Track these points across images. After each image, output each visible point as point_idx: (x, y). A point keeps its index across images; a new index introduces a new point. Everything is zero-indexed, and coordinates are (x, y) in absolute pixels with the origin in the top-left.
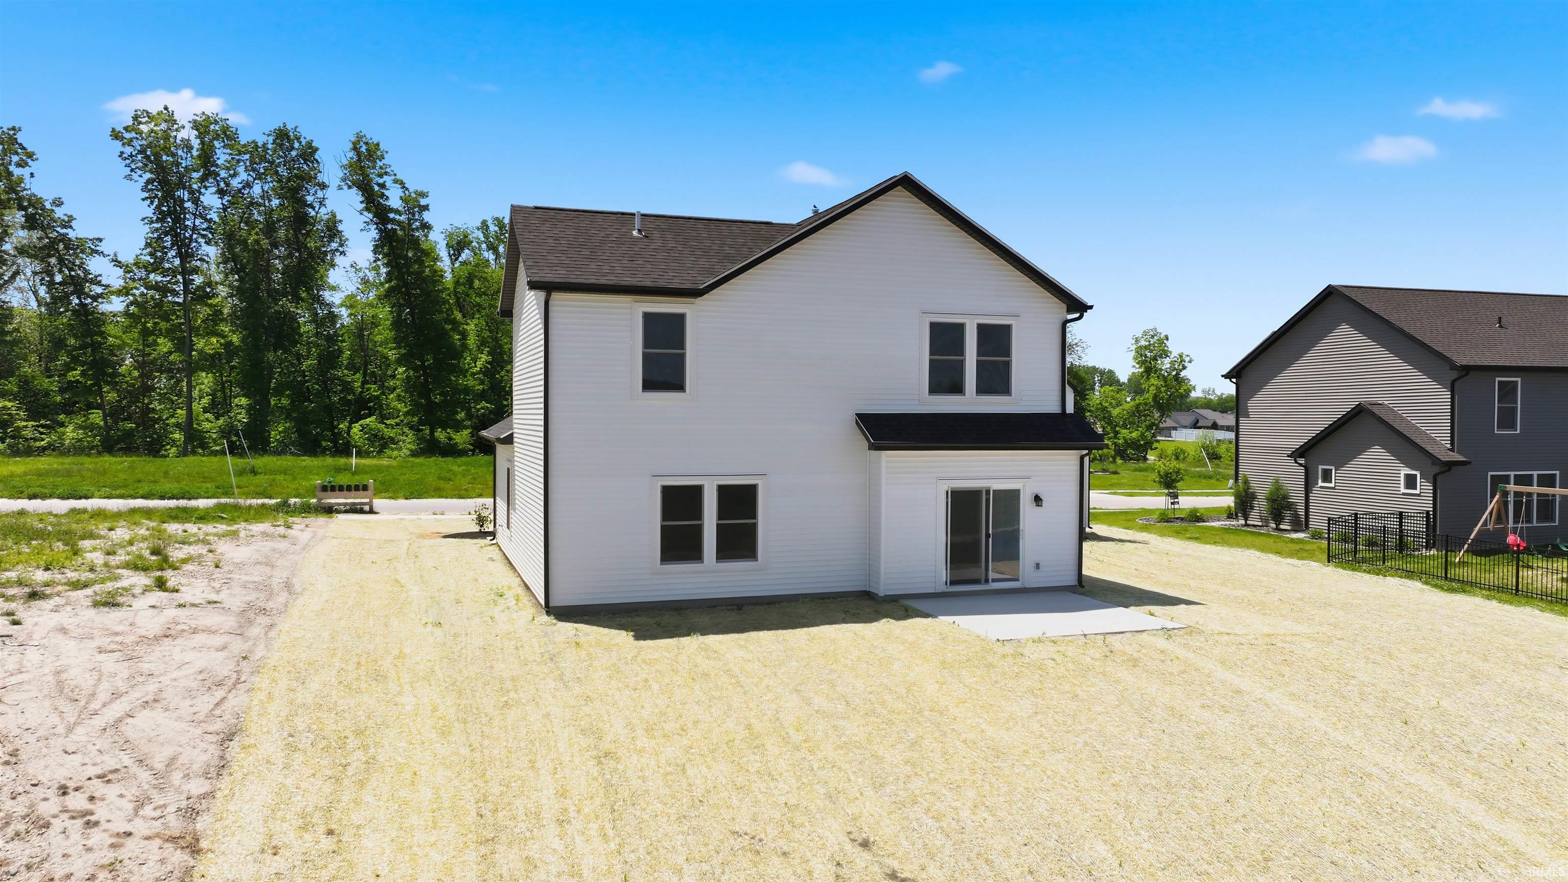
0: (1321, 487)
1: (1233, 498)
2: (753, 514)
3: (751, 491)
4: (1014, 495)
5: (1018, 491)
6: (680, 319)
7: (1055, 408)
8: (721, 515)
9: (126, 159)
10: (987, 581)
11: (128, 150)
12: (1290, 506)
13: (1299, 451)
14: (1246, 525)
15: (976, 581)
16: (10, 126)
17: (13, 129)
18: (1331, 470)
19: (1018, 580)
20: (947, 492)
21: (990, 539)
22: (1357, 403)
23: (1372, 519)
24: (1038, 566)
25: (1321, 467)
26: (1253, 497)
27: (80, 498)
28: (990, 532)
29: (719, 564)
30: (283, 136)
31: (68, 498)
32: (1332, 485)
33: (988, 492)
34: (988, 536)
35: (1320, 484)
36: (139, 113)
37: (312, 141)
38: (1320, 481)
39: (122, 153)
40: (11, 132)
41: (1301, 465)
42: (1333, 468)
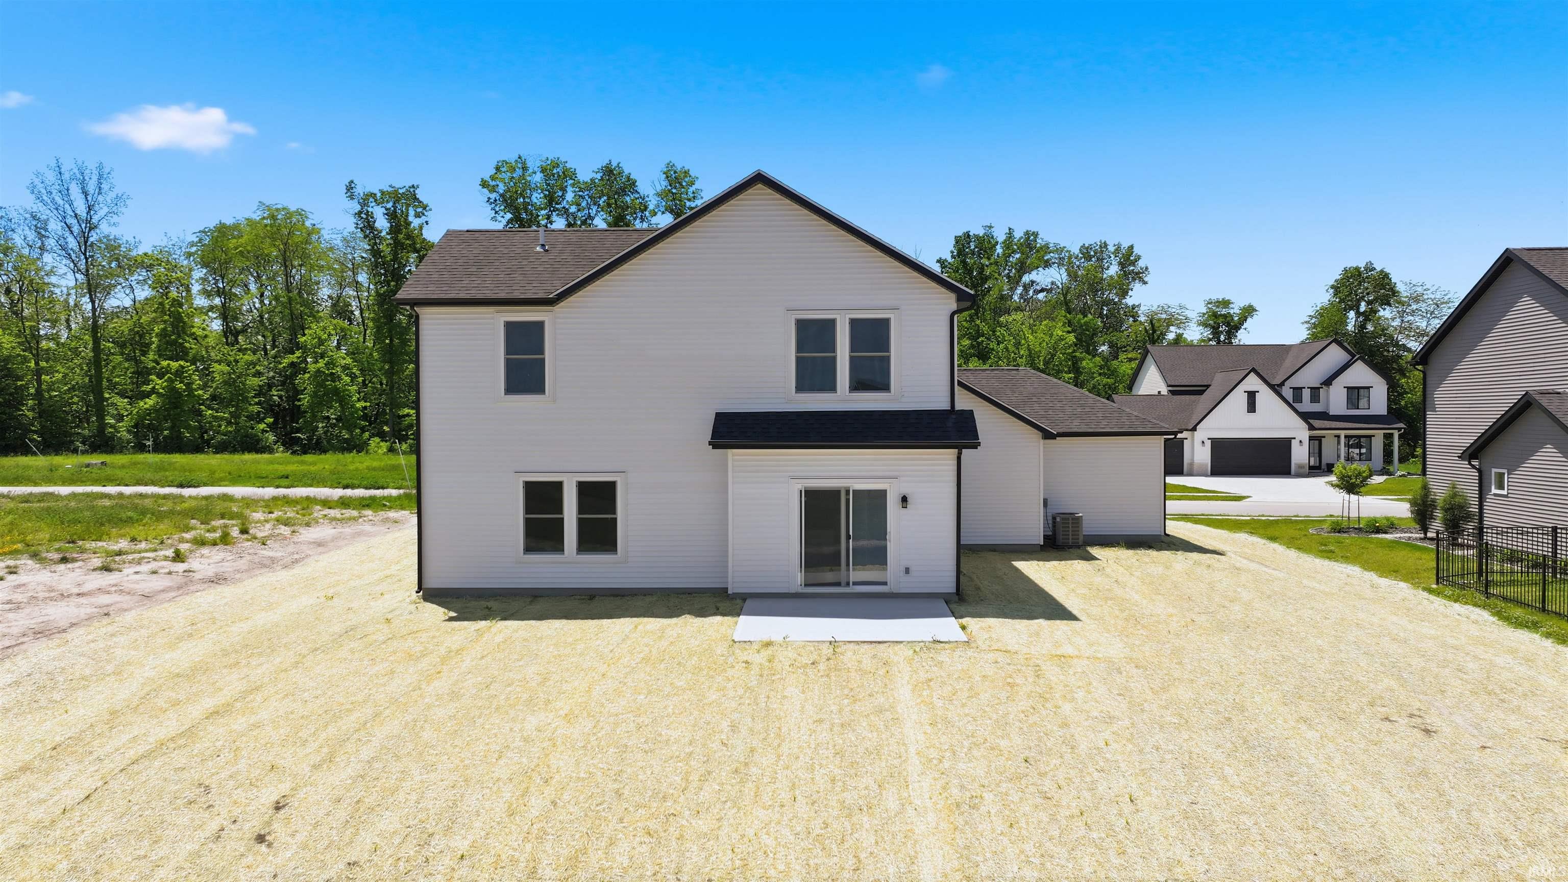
0: (1495, 495)
1: (1408, 505)
2: (613, 509)
3: (610, 487)
4: (882, 495)
5: (886, 491)
6: (539, 327)
7: (945, 405)
8: (581, 509)
9: (491, 203)
10: (848, 584)
11: (493, 196)
12: (1468, 517)
13: (1470, 451)
14: (1425, 538)
15: (838, 584)
16: (411, 185)
17: (413, 186)
18: (1504, 474)
19: (885, 583)
20: (801, 491)
21: (851, 541)
22: (1524, 393)
23: (1543, 534)
24: (907, 570)
25: (1494, 470)
26: (1433, 505)
27: (378, 488)
28: (851, 533)
29: (579, 556)
30: (609, 172)
31: (370, 488)
32: (1504, 492)
33: (848, 492)
34: (848, 537)
35: (1494, 490)
36: (500, 164)
37: (630, 174)
38: (1493, 487)
39: (489, 198)
40: (412, 190)
41: (1473, 467)
42: (1505, 471)
